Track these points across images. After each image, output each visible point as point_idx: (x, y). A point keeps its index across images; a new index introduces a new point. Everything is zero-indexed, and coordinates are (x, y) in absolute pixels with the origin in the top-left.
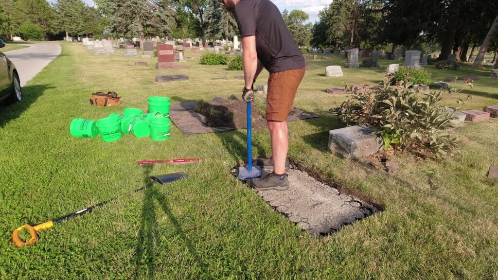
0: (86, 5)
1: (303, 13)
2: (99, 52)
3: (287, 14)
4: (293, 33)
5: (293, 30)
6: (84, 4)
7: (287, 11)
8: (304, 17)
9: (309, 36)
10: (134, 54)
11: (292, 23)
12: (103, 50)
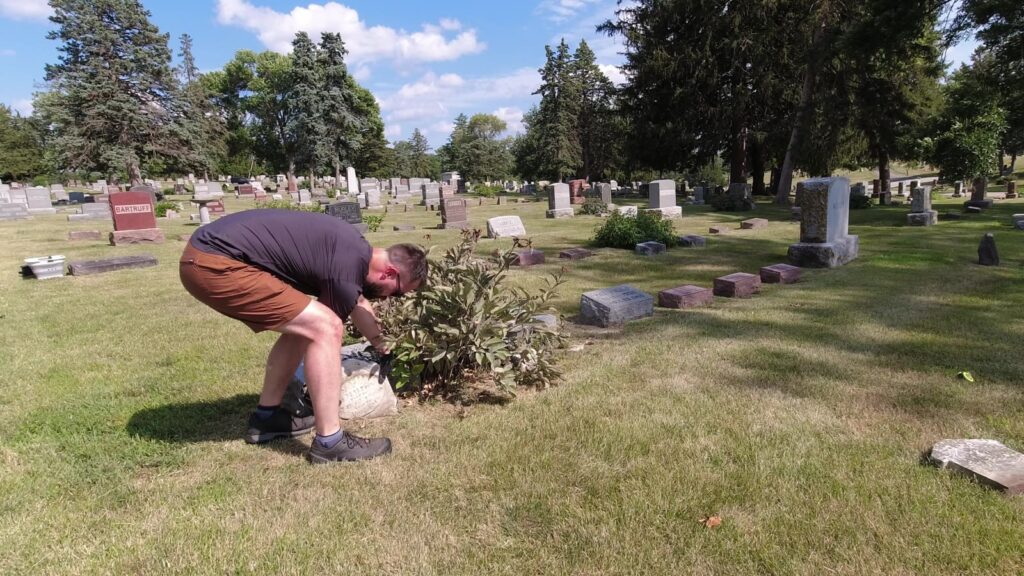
0: (14, 114)
1: (495, 118)
2: (9, 214)
3: (465, 122)
4: (478, 156)
5: (477, 152)
6: (9, 111)
7: (465, 118)
8: (498, 126)
9: (511, 161)
10: (101, 213)
11: (476, 138)
12: (19, 209)
